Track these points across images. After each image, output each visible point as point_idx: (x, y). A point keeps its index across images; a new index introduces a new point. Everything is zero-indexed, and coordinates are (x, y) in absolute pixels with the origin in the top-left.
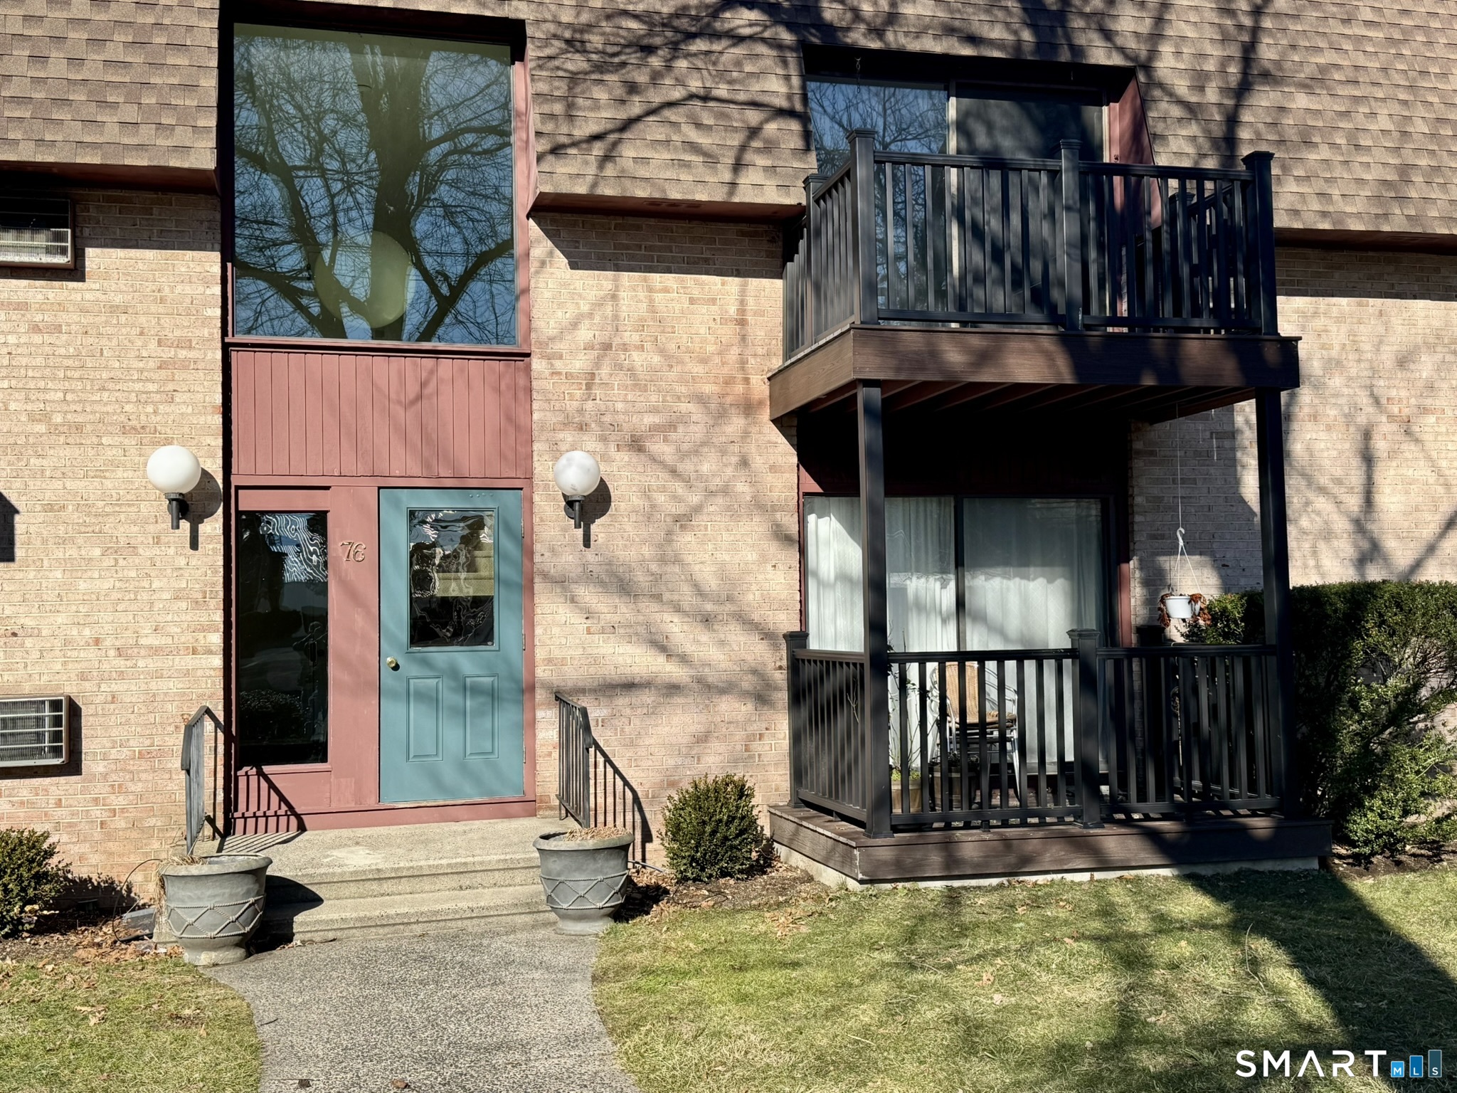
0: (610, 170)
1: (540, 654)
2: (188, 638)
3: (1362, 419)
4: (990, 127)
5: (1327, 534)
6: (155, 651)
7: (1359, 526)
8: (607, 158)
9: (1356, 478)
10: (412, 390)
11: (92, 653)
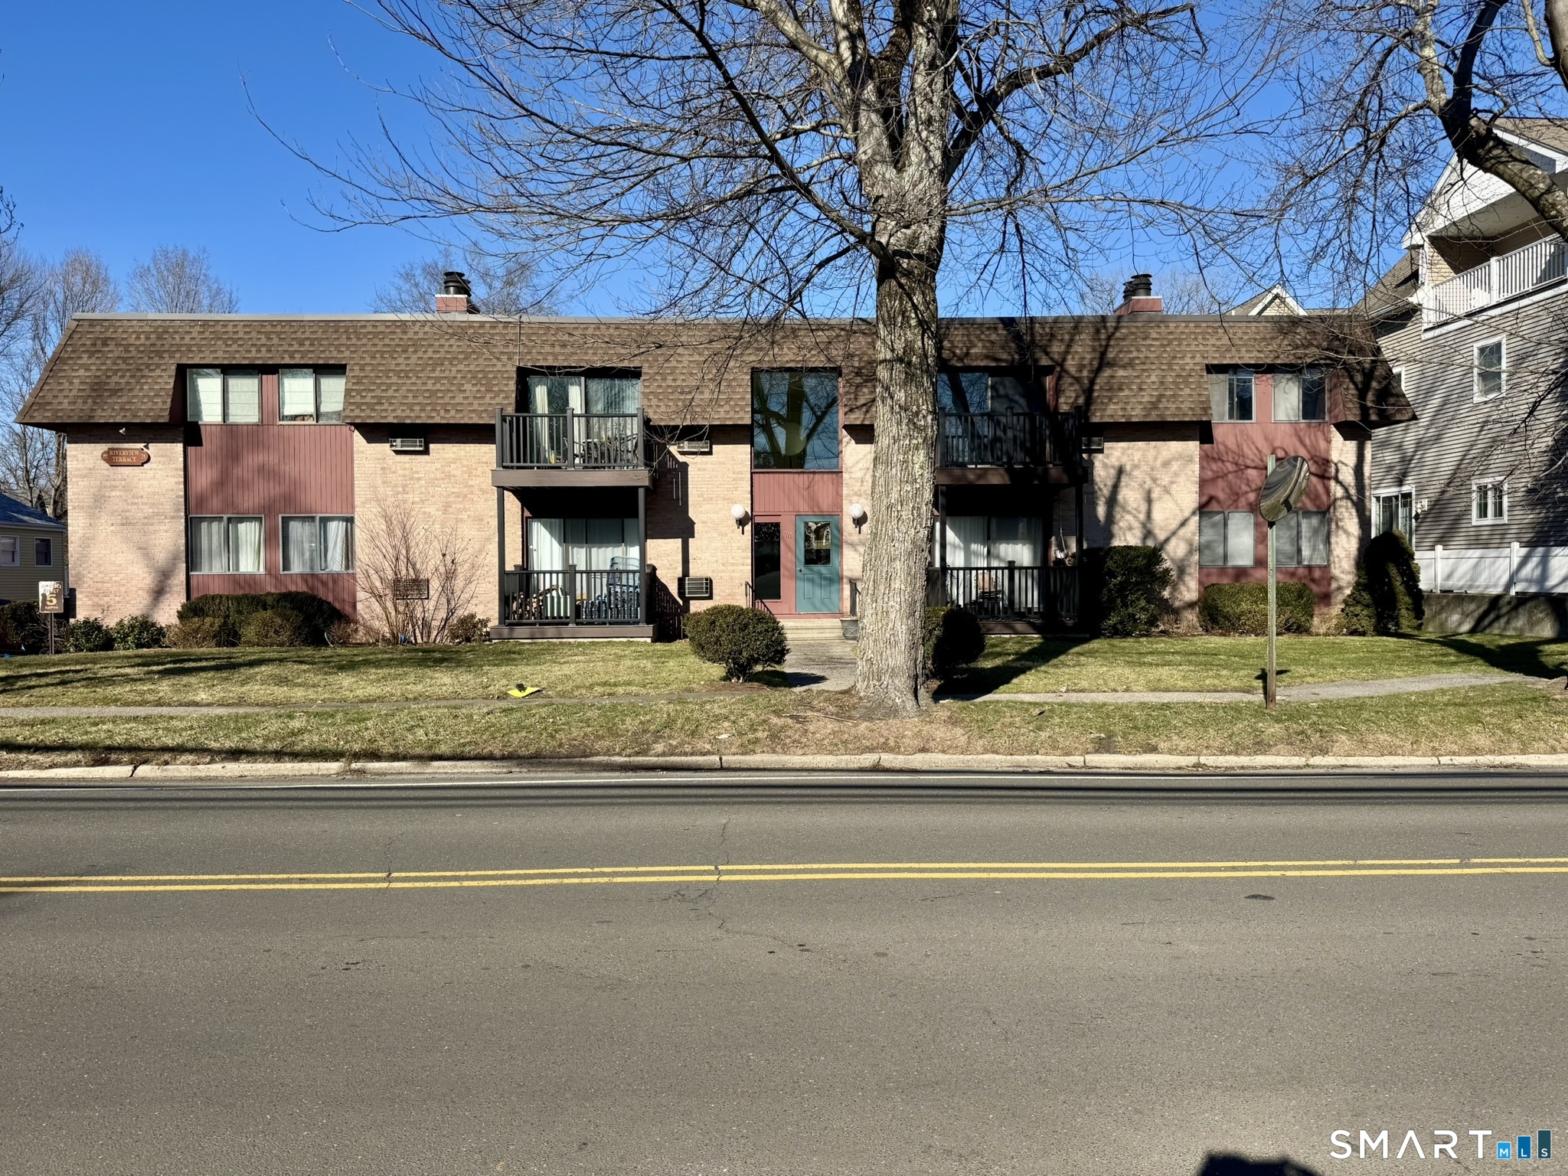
0: (868, 416)
1: (845, 567)
2: (741, 561)
3: (1147, 486)
4: (1005, 387)
5: (1130, 528)
6: (732, 564)
7: (1144, 525)
8: (867, 412)
9: (1143, 507)
10: (807, 484)
11: (715, 565)
